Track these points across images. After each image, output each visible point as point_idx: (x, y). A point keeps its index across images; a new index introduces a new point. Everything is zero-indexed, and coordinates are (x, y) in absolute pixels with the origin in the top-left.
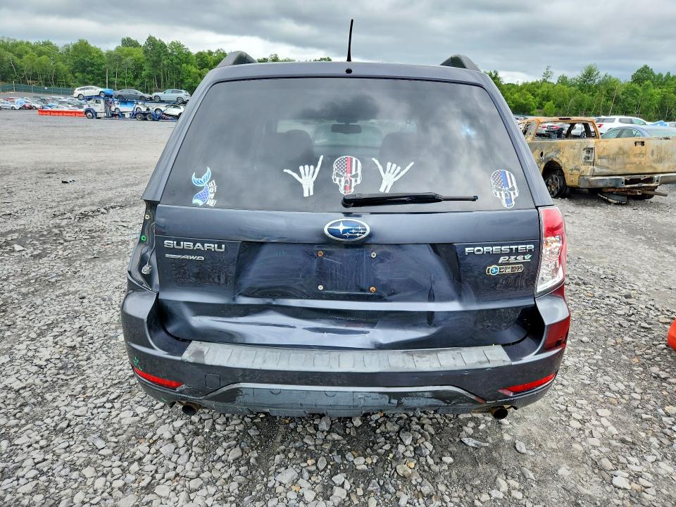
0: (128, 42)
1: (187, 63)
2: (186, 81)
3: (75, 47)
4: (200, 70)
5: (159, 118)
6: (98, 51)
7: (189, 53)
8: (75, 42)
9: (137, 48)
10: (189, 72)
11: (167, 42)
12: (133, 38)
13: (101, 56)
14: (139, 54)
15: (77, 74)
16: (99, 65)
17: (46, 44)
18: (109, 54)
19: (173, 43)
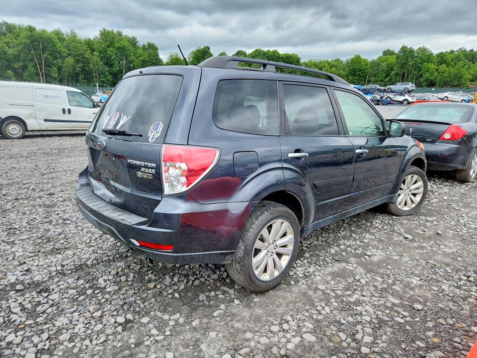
0: (388, 53)
1: (428, 62)
2: (424, 75)
3: (352, 60)
4: (438, 66)
5: (388, 104)
6: (365, 61)
7: (432, 54)
8: (353, 57)
9: (393, 56)
10: (429, 68)
11: (415, 48)
12: (391, 49)
13: (366, 65)
14: (392, 59)
15: (349, 77)
16: (364, 70)
17: (336, 60)
18: (372, 62)
19: (420, 49)
